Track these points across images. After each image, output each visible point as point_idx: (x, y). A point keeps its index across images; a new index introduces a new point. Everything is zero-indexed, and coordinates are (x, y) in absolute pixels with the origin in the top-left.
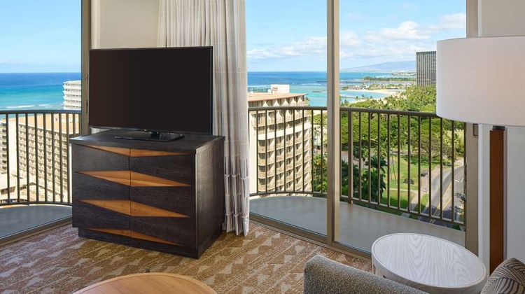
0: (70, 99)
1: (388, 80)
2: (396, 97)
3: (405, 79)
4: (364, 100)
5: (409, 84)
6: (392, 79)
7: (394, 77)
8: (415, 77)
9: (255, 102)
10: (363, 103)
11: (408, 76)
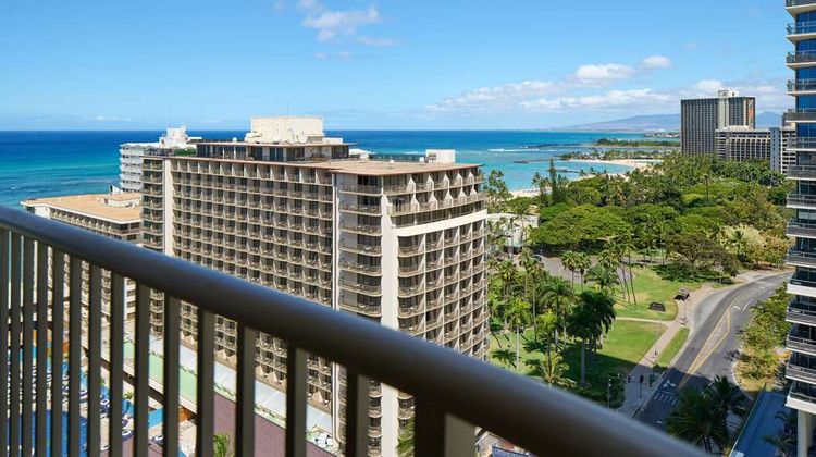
0: (128, 169)
1: (636, 144)
2: (647, 171)
3: (666, 144)
4: (591, 177)
5: (669, 151)
6: (643, 143)
7: (645, 139)
8: (680, 140)
9: (395, 176)
10: (589, 180)
11: (669, 138)
